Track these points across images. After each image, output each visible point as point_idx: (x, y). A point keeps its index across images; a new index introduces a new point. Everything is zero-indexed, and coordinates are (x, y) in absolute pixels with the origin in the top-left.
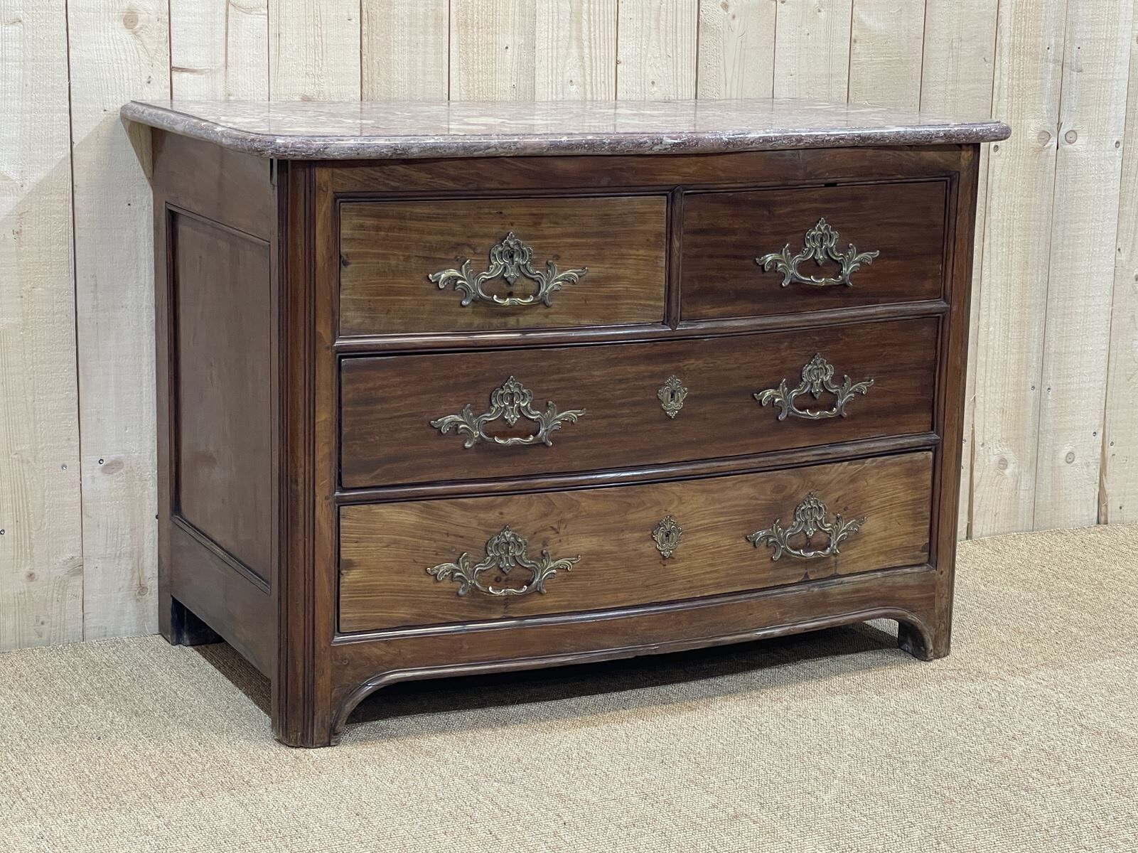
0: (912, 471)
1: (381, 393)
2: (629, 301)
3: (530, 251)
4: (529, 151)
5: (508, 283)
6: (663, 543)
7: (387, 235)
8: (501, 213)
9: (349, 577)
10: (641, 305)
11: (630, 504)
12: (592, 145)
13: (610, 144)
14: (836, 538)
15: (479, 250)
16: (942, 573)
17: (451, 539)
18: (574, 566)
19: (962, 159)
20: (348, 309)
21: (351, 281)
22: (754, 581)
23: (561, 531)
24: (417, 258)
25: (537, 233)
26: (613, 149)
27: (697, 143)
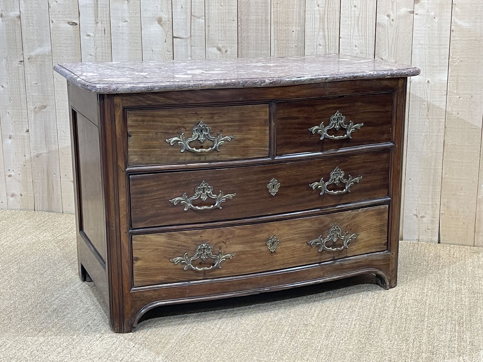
0: (380, 213)
1: (147, 189)
2: (253, 148)
3: (209, 129)
4: (207, 88)
5: (201, 142)
6: (271, 246)
7: (147, 124)
8: (196, 113)
9: (137, 264)
10: (258, 150)
11: (256, 231)
12: (234, 84)
13: (242, 83)
14: (347, 241)
15: (188, 129)
16: (392, 254)
17: (180, 247)
18: (233, 257)
19: (399, 84)
20: (131, 155)
21: (132, 143)
22: (311, 261)
23: (227, 243)
24: (160, 133)
25: (213, 121)
26: (244, 86)
27: (280, 82)
